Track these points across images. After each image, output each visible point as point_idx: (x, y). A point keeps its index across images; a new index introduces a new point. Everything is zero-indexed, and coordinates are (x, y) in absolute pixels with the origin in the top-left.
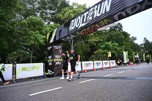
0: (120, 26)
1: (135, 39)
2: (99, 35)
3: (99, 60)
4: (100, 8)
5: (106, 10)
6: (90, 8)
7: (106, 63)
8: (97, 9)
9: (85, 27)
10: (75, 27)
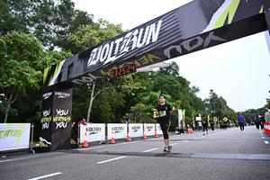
0: (175, 68)
1: (197, 90)
2: (141, 78)
3: (138, 122)
4: (143, 35)
5: (151, 40)
6: (126, 33)
7: (149, 129)
8: (138, 35)
9: (116, 63)
10: (99, 62)
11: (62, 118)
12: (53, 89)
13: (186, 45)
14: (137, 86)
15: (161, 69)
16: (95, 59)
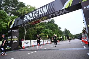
0: (53, 21)
1: (61, 28)
2: (42, 25)
4: (42, 10)
6: (36, 10)
9: (33, 20)
10: (28, 20)
11: (15, 39)
13: (56, 13)
15: (49, 21)
16: (26, 18)
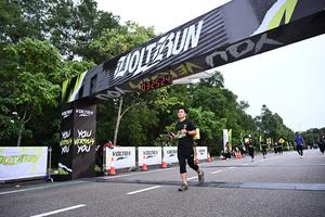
1: (247, 106)
2: (177, 92)
4: (180, 39)
6: (160, 37)
8: (173, 40)
9: (148, 74)
10: (128, 73)
11: (84, 140)
12: (73, 105)
13: (233, 51)
14: (172, 101)
16: (123, 69)
